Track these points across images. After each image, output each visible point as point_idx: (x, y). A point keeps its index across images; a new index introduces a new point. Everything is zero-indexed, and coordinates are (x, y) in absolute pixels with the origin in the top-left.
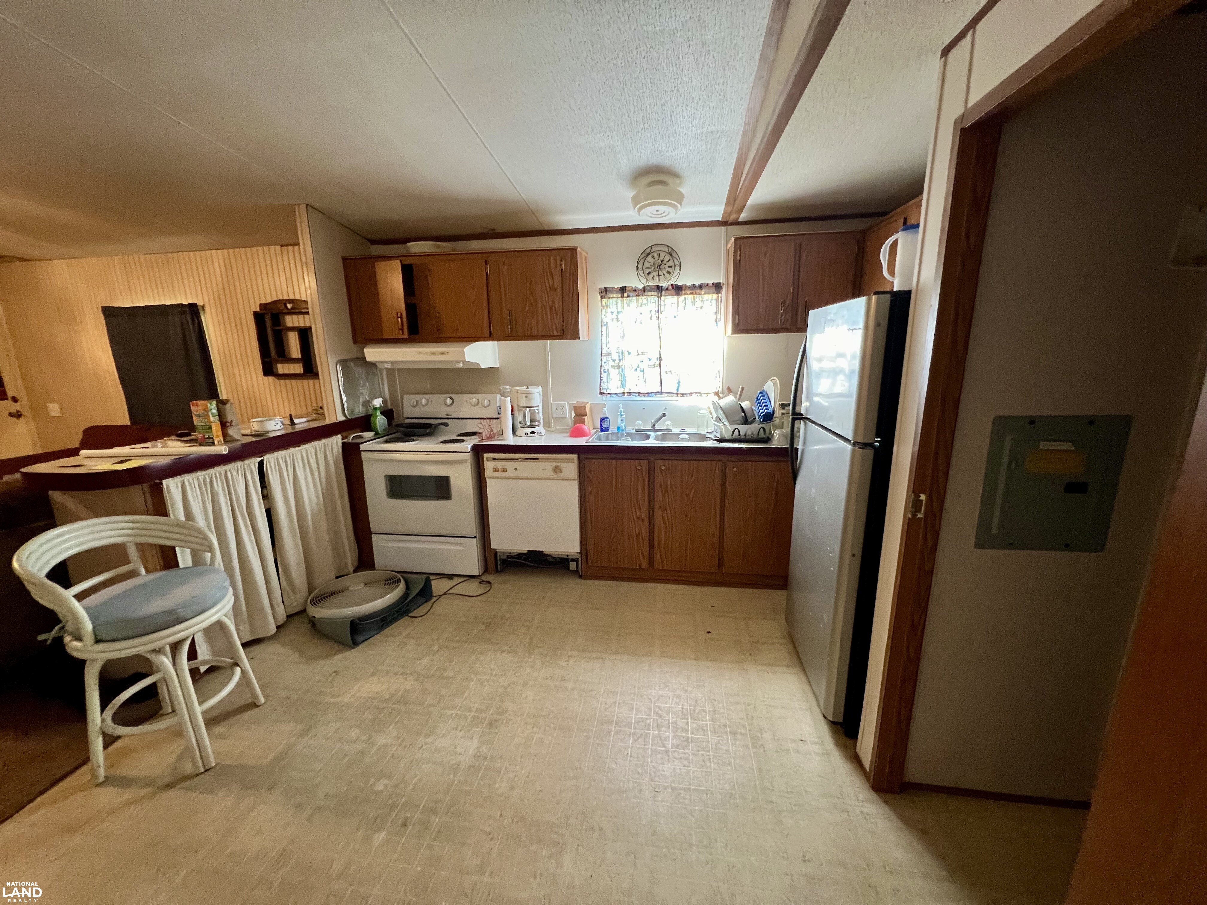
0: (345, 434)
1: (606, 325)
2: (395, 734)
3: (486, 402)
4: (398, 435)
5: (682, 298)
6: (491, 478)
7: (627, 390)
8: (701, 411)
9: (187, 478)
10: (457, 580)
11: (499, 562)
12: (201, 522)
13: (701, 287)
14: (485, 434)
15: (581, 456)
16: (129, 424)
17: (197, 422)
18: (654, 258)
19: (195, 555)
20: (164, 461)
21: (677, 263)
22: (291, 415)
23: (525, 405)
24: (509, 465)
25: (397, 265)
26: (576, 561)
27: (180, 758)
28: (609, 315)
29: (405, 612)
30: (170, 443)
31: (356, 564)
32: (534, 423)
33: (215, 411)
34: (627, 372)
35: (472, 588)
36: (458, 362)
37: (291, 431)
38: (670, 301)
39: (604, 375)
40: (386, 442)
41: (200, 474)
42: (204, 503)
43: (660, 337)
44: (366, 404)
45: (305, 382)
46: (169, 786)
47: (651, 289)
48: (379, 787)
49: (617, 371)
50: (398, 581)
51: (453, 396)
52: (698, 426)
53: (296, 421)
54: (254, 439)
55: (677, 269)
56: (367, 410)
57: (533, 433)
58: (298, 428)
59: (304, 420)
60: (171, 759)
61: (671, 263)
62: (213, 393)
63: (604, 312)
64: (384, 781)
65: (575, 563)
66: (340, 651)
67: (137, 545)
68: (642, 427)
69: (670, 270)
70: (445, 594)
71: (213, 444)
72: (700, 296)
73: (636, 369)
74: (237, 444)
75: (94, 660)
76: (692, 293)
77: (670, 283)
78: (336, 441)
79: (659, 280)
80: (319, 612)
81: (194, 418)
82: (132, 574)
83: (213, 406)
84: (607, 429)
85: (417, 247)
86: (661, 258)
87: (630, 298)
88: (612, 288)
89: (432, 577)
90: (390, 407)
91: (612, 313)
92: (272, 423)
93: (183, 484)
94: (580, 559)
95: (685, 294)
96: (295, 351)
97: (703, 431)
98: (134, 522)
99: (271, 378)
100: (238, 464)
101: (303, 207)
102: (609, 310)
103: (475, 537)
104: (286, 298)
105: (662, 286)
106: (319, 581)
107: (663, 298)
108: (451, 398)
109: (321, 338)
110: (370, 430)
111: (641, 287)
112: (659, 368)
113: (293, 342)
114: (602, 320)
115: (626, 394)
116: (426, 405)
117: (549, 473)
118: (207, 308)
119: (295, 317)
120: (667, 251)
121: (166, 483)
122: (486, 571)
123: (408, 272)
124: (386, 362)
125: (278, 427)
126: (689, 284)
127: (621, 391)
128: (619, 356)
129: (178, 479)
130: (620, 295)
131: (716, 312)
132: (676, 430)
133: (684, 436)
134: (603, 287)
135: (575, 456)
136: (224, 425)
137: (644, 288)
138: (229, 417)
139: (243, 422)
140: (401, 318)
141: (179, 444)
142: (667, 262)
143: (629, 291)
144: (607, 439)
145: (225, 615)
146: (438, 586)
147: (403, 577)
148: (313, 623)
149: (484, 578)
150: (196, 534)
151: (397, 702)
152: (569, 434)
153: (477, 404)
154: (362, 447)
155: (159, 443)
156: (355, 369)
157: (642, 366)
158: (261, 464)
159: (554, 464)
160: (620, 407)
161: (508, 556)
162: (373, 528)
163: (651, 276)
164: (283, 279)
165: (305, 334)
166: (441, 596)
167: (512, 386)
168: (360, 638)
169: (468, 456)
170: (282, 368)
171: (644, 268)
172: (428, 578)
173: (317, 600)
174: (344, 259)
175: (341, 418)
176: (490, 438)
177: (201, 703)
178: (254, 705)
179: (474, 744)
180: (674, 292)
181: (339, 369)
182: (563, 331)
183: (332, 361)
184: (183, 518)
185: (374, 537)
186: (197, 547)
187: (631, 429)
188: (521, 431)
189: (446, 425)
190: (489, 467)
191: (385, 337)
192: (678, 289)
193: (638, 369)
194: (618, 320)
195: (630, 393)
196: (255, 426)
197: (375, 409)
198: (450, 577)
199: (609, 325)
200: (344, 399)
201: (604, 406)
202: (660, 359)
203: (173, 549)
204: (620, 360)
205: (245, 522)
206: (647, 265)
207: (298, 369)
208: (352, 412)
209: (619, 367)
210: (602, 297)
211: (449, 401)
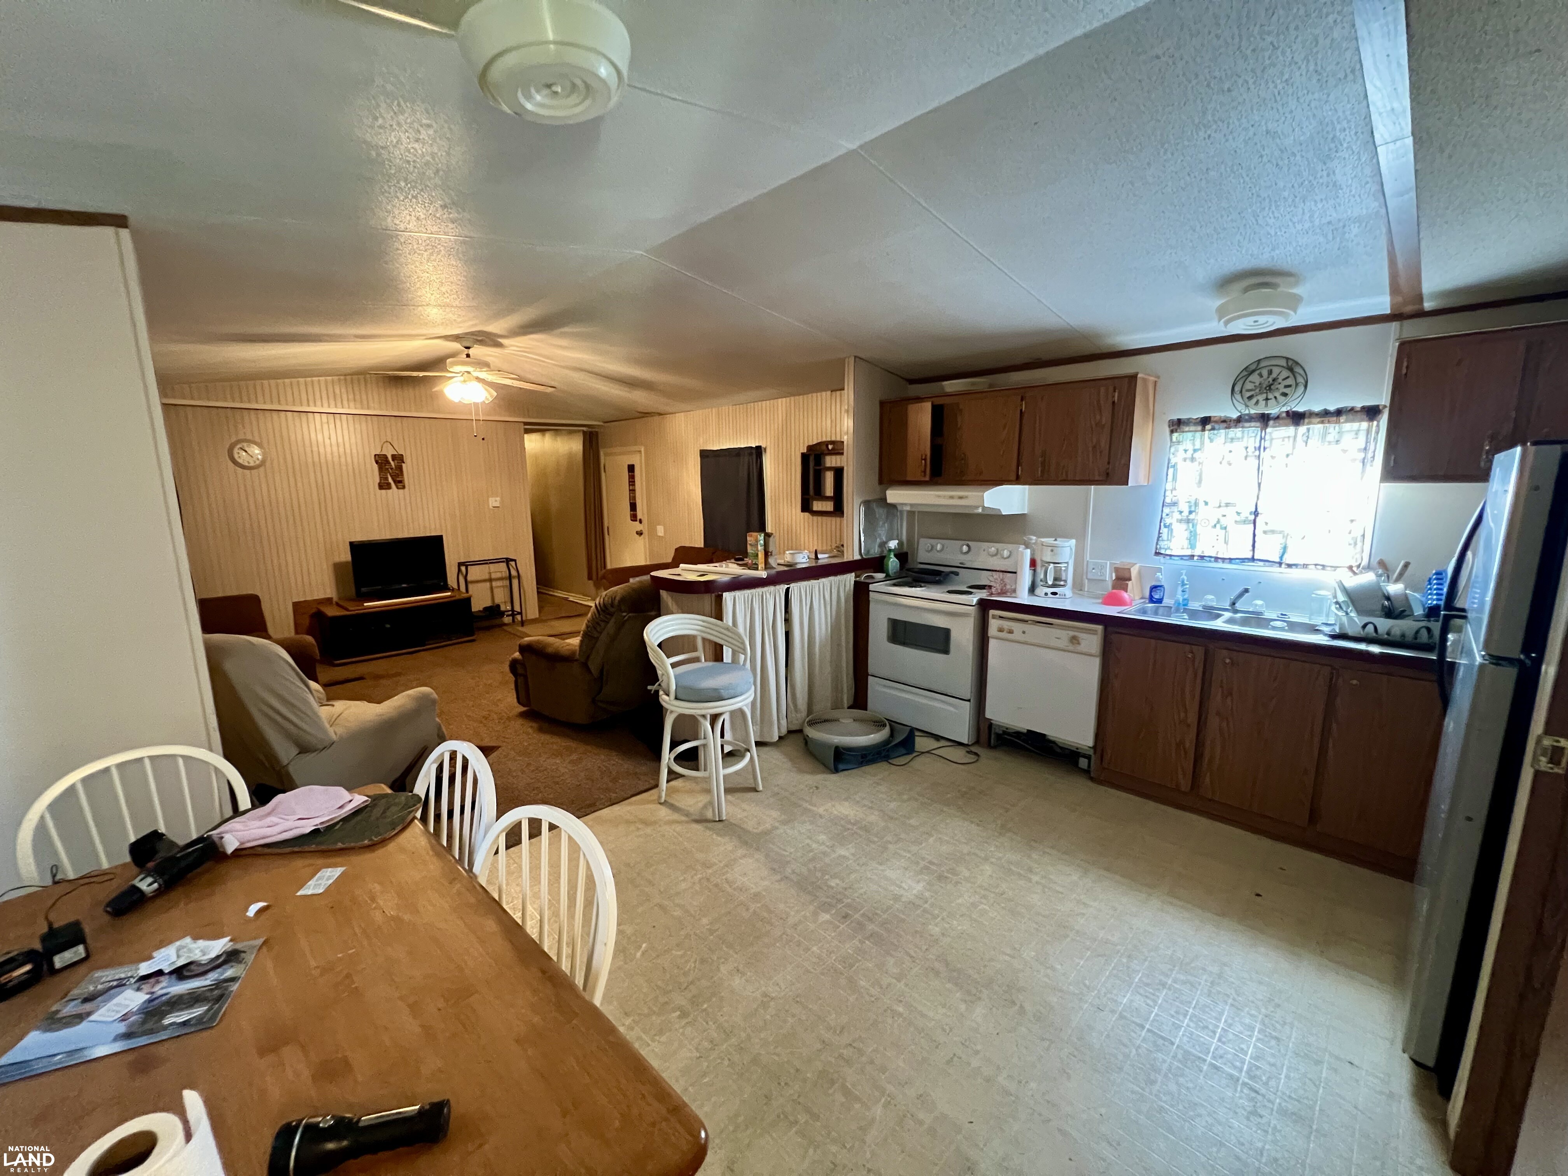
0: (858, 573)
1: (1174, 466)
2: (853, 851)
3: (1006, 553)
4: (909, 579)
5: (1302, 429)
6: (993, 638)
7: (1197, 552)
8: (1319, 592)
9: (738, 593)
10: (943, 743)
11: (993, 736)
12: (741, 629)
13: (1339, 412)
14: (997, 587)
15: (1110, 629)
16: (702, 546)
17: (750, 550)
18: (1261, 375)
19: (734, 653)
20: (726, 578)
21: (1300, 380)
22: (816, 551)
23: (1048, 560)
24: (1017, 627)
25: (927, 406)
26: (1089, 757)
27: (705, 807)
28: (1181, 455)
29: (884, 757)
30: (730, 565)
31: (851, 703)
32: (1058, 583)
33: (762, 542)
34: (1199, 529)
35: (958, 754)
36: (977, 507)
37: (814, 565)
38: (1279, 434)
39: (1164, 531)
40: (895, 585)
41: (747, 592)
42: (745, 616)
43: (1259, 484)
44: (883, 544)
45: (834, 519)
46: (697, 821)
47: (1251, 418)
48: (833, 883)
49: (1184, 526)
50: (884, 725)
51: (970, 543)
52: (1311, 614)
53: (820, 556)
54: (786, 569)
55: (1301, 389)
56: (882, 551)
57: (1054, 594)
58: (821, 562)
59: (826, 556)
60: (700, 805)
61: (1290, 381)
62: (762, 528)
63: (1173, 450)
64: (837, 881)
65: (1086, 760)
66: (823, 772)
67: (704, 639)
68: (1214, 604)
69: (1286, 391)
70: (928, 752)
71: (757, 569)
72: (1337, 426)
73: (1215, 526)
74: (773, 572)
75: (672, 712)
76: (1322, 422)
77: (1284, 409)
78: (849, 579)
79: (1266, 405)
80: (813, 733)
81: (749, 546)
82: (697, 660)
83: (761, 537)
84: (1160, 601)
85: (951, 386)
86: (1274, 375)
87: (1215, 432)
88: (1189, 419)
89: (917, 733)
90: (905, 549)
91: (1186, 451)
92: (801, 556)
93: (735, 598)
94: (1093, 756)
95: (1309, 423)
96: (829, 491)
97: (1317, 621)
98: (704, 621)
99: (807, 514)
100: (772, 588)
101: (852, 360)
102: (1181, 448)
103: (969, 701)
104: (829, 439)
105: (1268, 415)
106: (817, 708)
107: (1269, 430)
108: (968, 546)
109: (851, 480)
110: (882, 571)
111: (1235, 415)
112: (1252, 525)
113: (829, 479)
114: (1169, 460)
115: (1196, 558)
116: (942, 550)
117: (1064, 643)
118: (768, 451)
119: (834, 457)
120: (1285, 365)
121: (726, 595)
122: (977, 742)
123: (938, 413)
124: (906, 504)
125: (804, 560)
126: (1317, 409)
127: (1189, 552)
128: (1190, 507)
129: (732, 594)
130: (1200, 428)
131: (1365, 449)
132: (1268, 615)
133: (1278, 624)
134: (1175, 417)
135: (1099, 628)
136: (767, 554)
137: (1240, 417)
138: (771, 549)
139: (780, 553)
140: (925, 460)
141: (735, 566)
142: (1284, 380)
143: (1216, 422)
144: (1156, 613)
145: (746, 705)
146: (921, 743)
147: (890, 725)
148: (806, 741)
149: (974, 749)
150: (737, 638)
151: (861, 828)
152: (1100, 601)
153: (996, 555)
154: (872, 587)
155: (724, 564)
156: (876, 510)
157: (1224, 521)
158: (788, 590)
159: (1071, 633)
160: (1182, 574)
161: (1004, 732)
162: (871, 670)
163: (1254, 400)
164: (829, 422)
165: (839, 473)
166: (923, 753)
167: (1039, 537)
168: (841, 767)
169: (972, 610)
170: (817, 506)
171: (1244, 391)
172: (912, 732)
173: (812, 723)
174: (882, 404)
175: (857, 557)
176: (1003, 593)
177: (724, 768)
178: (755, 790)
179: (919, 887)
180: (1289, 421)
181: (862, 509)
182: (1108, 474)
183: (857, 501)
184: (730, 623)
185: (870, 679)
186: (736, 648)
187: (1195, 605)
188: (1041, 590)
189: (957, 574)
190: (994, 625)
191: (909, 478)
192: (1297, 418)
193: (1218, 526)
194: (1193, 459)
195: (1202, 557)
196: (788, 557)
197: (890, 550)
198: (938, 738)
199: (1179, 466)
200: (862, 539)
201: (1160, 570)
202: (1256, 513)
203: (721, 646)
204: (1190, 512)
205: (769, 635)
206: (1249, 386)
207: (829, 506)
208: (868, 552)
209: (1188, 521)
210: (1172, 432)
211: (965, 548)
